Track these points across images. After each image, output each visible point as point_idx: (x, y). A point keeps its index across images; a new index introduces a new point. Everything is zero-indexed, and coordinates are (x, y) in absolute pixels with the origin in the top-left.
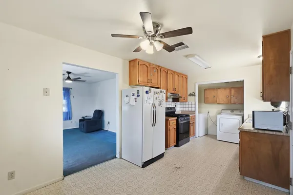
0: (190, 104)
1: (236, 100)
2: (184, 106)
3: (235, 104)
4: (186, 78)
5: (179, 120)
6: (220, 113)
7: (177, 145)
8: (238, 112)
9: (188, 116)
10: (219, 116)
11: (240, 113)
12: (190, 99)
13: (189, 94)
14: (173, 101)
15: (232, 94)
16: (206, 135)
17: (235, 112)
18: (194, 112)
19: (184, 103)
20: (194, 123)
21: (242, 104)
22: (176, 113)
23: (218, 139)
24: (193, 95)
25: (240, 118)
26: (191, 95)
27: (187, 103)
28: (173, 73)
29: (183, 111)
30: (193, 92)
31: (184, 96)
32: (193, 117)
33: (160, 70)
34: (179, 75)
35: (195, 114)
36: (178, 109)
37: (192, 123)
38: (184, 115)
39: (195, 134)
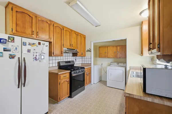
0: (87, 58)
1: (121, 55)
2: (83, 60)
3: (120, 58)
4: (85, 38)
5: (73, 72)
6: (110, 65)
7: (70, 96)
8: (122, 65)
9: (83, 68)
10: (108, 68)
11: (124, 65)
12: (88, 54)
13: (86, 50)
14: (73, 56)
15: (118, 51)
16: (100, 81)
17: (120, 64)
18: (90, 65)
19: (83, 58)
20: (90, 73)
21: (125, 57)
22: (75, 65)
23: (107, 86)
24: (89, 51)
25: (123, 69)
26: (88, 51)
27: (85, 57)
28: (70, 31)
29: (83, 63)
30: (90, 49)
31: (82, 52)
32: (89, 69)
33: (53, 25)
34: (77, 34)
35: (91, 66)
36: (78, 62)
37: (88, 73)
38: (80, 67)
39: (91, 82)
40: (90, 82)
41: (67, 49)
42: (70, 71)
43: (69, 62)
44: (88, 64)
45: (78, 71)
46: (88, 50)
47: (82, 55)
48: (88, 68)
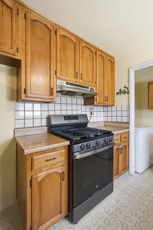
0: (119, 109)
2: (110, 113)
4: (112, 62)
5: (76, 147)
9: (109, 133)
12: (120, 100)
13: (117, 91)
14: (85, 104)
18: (126, 125)
19: (110, 109)
20: (126, 147)
22: (89, 126)
24: (125, 91)
26: (121, 92)
27: (114, 108)
28: (74, 40)
29: (107, 122)
30: (125, 87)
31: (106, 95)
32: (123, 136)
33: (25, 15)
34: (94, 51)
35: (128, 128)
36: (97, 118)
37: (121, 147)
38: (101, 131)
39: (128, 167)
40: (126, 167)
41: (67, 83)
42: (68, 143)
43: (76, 117)
44: (122, 123)
45: (92, 143)
46: (121, 90)
47: (107, 102)
48: (121, 135)
